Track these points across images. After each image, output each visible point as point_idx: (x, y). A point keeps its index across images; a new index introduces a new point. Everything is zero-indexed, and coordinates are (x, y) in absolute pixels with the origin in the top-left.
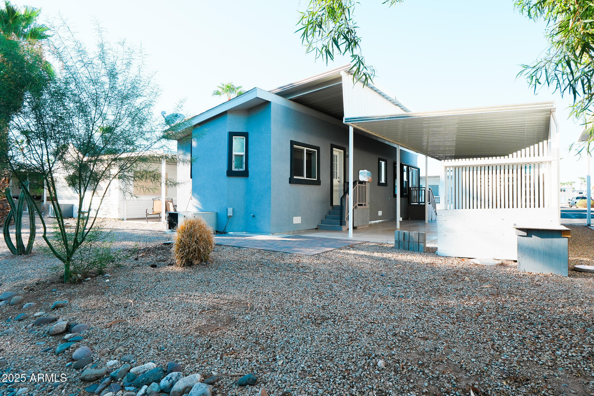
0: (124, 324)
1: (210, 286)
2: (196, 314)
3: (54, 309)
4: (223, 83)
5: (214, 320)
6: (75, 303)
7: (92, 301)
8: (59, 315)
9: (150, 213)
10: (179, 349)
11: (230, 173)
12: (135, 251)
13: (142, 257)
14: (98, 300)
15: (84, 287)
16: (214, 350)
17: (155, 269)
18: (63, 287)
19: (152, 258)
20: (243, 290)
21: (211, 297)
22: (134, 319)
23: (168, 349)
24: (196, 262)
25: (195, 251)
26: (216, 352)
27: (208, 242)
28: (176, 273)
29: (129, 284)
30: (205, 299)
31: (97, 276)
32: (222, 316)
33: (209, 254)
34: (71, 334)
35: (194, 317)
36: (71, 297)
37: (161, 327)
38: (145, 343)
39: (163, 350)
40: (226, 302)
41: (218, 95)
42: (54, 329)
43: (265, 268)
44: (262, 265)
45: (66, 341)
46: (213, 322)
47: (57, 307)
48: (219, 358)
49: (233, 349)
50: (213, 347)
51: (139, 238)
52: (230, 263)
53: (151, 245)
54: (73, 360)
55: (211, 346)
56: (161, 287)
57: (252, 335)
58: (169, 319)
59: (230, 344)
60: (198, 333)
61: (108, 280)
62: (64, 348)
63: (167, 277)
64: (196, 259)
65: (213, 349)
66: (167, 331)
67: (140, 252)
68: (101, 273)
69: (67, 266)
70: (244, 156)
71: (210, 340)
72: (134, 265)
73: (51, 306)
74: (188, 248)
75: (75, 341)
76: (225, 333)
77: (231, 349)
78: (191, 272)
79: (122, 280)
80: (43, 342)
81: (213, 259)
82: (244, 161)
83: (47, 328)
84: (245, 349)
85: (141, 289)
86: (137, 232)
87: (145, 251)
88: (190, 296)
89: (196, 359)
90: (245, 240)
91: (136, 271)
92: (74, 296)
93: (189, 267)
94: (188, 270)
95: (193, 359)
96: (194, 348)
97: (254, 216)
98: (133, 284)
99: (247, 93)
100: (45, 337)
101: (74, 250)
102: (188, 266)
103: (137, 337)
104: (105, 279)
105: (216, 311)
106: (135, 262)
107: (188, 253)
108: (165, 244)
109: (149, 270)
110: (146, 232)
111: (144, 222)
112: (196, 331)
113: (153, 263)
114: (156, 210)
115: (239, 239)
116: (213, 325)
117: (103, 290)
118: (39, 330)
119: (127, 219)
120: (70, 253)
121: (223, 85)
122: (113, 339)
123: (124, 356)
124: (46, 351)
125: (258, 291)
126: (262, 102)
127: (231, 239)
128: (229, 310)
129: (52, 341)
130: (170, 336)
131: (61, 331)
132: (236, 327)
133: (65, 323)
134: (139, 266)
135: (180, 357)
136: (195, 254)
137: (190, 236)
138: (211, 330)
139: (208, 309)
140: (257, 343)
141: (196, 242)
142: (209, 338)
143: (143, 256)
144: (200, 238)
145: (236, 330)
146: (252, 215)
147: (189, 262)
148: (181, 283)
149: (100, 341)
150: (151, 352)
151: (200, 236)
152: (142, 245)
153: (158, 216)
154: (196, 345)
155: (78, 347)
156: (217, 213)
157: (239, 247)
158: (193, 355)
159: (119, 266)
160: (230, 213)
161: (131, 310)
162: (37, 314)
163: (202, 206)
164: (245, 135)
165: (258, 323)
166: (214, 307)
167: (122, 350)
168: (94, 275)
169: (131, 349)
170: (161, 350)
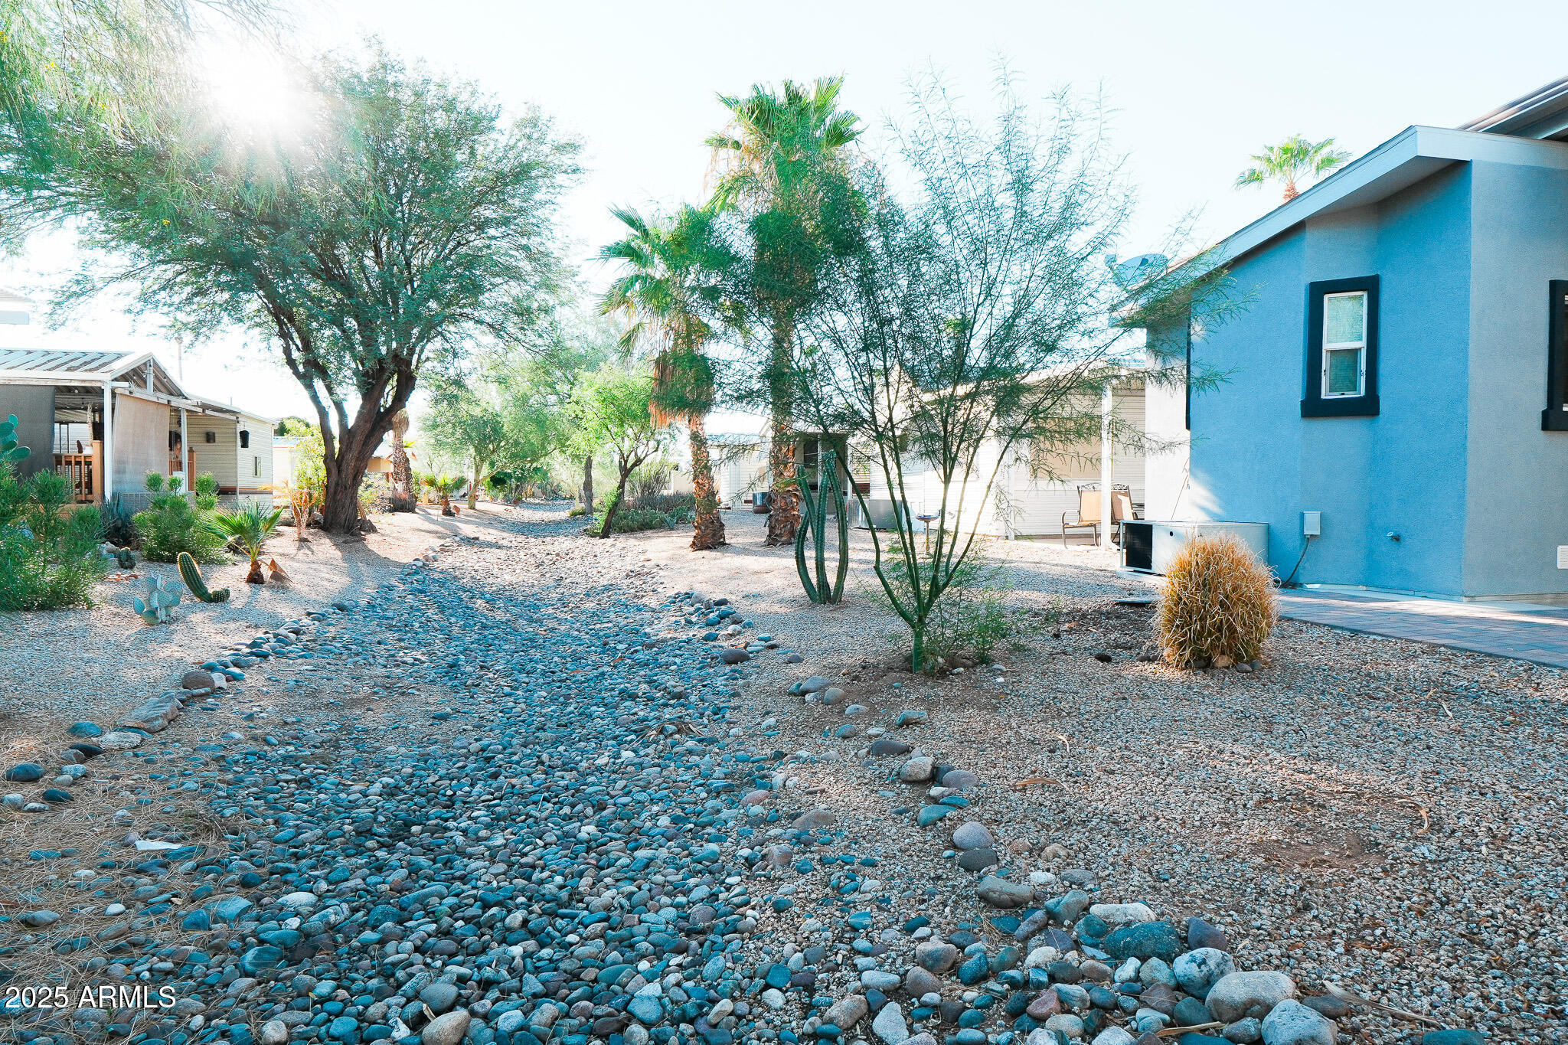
0: (1055, 791)
1: (1275, 732)
2: (1245, 806)
3: (901, 726)
4: (1269, 145)
5: (1307, 835)
6: (940, 719)
7: (975, 719)
8: (913, 741)
9: (1071, 524)
10: (1210, 888)
11: (1314, 407)
12: (1052, 616)
13: (1070, 631)
14: (987, 723)
15: (954, 688)
16: (1321, 921)
17: (1109, 666)
18: (911, 679)
19: (1093, 638)
20: (1395, 763)
21: (1286, 767)
22: (1076, 782)
23: (1179, 882)
24: (1222, 661)
25: (1220, 629)
26: (1330, 930)
27: (1258, 608)
28: (1167, 684)
29: (1052, 696)
30: (1268, 768)
31: (975, 665)
32: (1331, 828)
33: (1259, 642)
34: (943, 789)
35: (1240, 811)
36: (931, 705)
37: (1151, 819)
38: (1114, 850)
39: (1166, 880)
40: (1340, 788)
41: (1254, 185)
42: (909, 768)
43: (1463, 706)
44: (1450, 694)
45: (935, 800)
46: (1304, 838)
47: (906, 723)
48: (1340, 949)
49: (1384, 934)
50: (1315, 912)
51: (1054, 583)
52: (1330, 676)
53: (1086, 604)
54: (955, 847)
55: (1307, 908)
56: (1132, 715)
57: (1450, 908)
58: (1168, 803)
59: (1373, 916)
60: (1260, 860)
61: (1001, 680)
62: (935, 815)
63: (1143, 689)
64: (1223, 653)
65: (1315, 917)
66: (1168, 833)
67: (1062, 619)
68: (984, 660)
69: (918, 636)
70: (1364, 353)
71: (1302, 889)
72: (1055, 651)
73: (896, 718)
74: (1201, 619)
75: (954, 806)
76: (1352, 880)
77: (1378, 932)
78: (1208, 686)
79: (1032, 684)
80: (892, 794)
81: (1269, 656)
82: (1363, 367)
83: (895, 763)
84: (1434, 945)
85: (1082, 711)
86: (1045, 568)
87: (1074, 618)
88: (1221, 752)
89: (1265, 930)
90: (1372, 611)
91: (1061, 667)
92: (936, 704)
93: (1201, 672)
94: (1199, 679)
95: (1259, 929)
96: (1256, 900)
97: (1397, 539)
98: (1059, 696)
99: (1379, 152)
100: (893, 782)
101: (931, 602)
102: (1199, 668)
103: (1092, 829)
104: (995, 676)
105: (1309, 808)
106: (1054, 643)
107: (1200, 635)
108: (1123, 604)
109: (1093, 666)
110: (1069, 571)
111: (1056, 546)
112: (1254, 852)
113: (1099, 651)
114: (1088, 516)
115: (1347, 607)
116: (1304, 847)
117: (994, 701)
118: (880, 766)
119: (1017, 537)
120: (924, 608)
121: (1271, 149)
122: (1034, 820)
123: (1069, 870)
124: (900, 813)
125: (1451, 774)
126: (1439, 167)
127: (1320, 606)
128: (1354, 814)
129: (907, 794)
130: (1179, 848)
131: (922, 776)
132: (1385, 871)
133: (930, 760)
134: (1065, 653)
135: (1216, 911)
136: (1218, 639)
137: (1206, 585)
138: (1302, 861)
139: (1282, 799)
140: (1471, 937)
141: (1222, 604)
142: (1300, 882)
143: (1071, 629)
144: (1234, 596)
145: (1389, 880)
146: (1390, 534)
147: (1200, 658)
148: (1188, 712)
149: (1005, 819)
150: (1136, 877)
151: (1234, 590)
152: (1065, 603)
153: (1091, 530)
154: (1262, 893)
155: (961, 820)
156: (1268, 529)
157: (1356, 632)
158: (1254, 916)
159: (1018, 648)
160: (1312, 527)
161: (1066, 760)
162: (872, 731)
163: (1220, 507)
164: (1370, 286)
165: (1469, 877)
166: (1299, 796)
167: (1062, 853)
168: (969, 662)
169: (1081, 855)
170: (1159, 878)
